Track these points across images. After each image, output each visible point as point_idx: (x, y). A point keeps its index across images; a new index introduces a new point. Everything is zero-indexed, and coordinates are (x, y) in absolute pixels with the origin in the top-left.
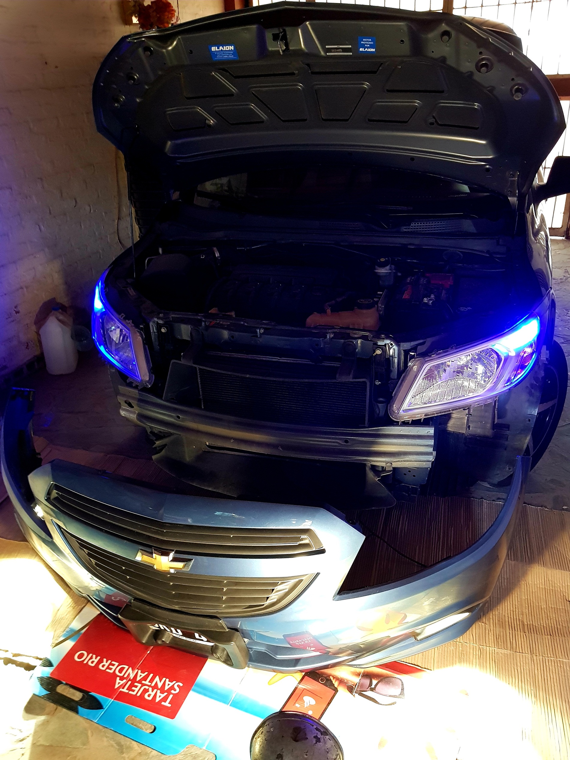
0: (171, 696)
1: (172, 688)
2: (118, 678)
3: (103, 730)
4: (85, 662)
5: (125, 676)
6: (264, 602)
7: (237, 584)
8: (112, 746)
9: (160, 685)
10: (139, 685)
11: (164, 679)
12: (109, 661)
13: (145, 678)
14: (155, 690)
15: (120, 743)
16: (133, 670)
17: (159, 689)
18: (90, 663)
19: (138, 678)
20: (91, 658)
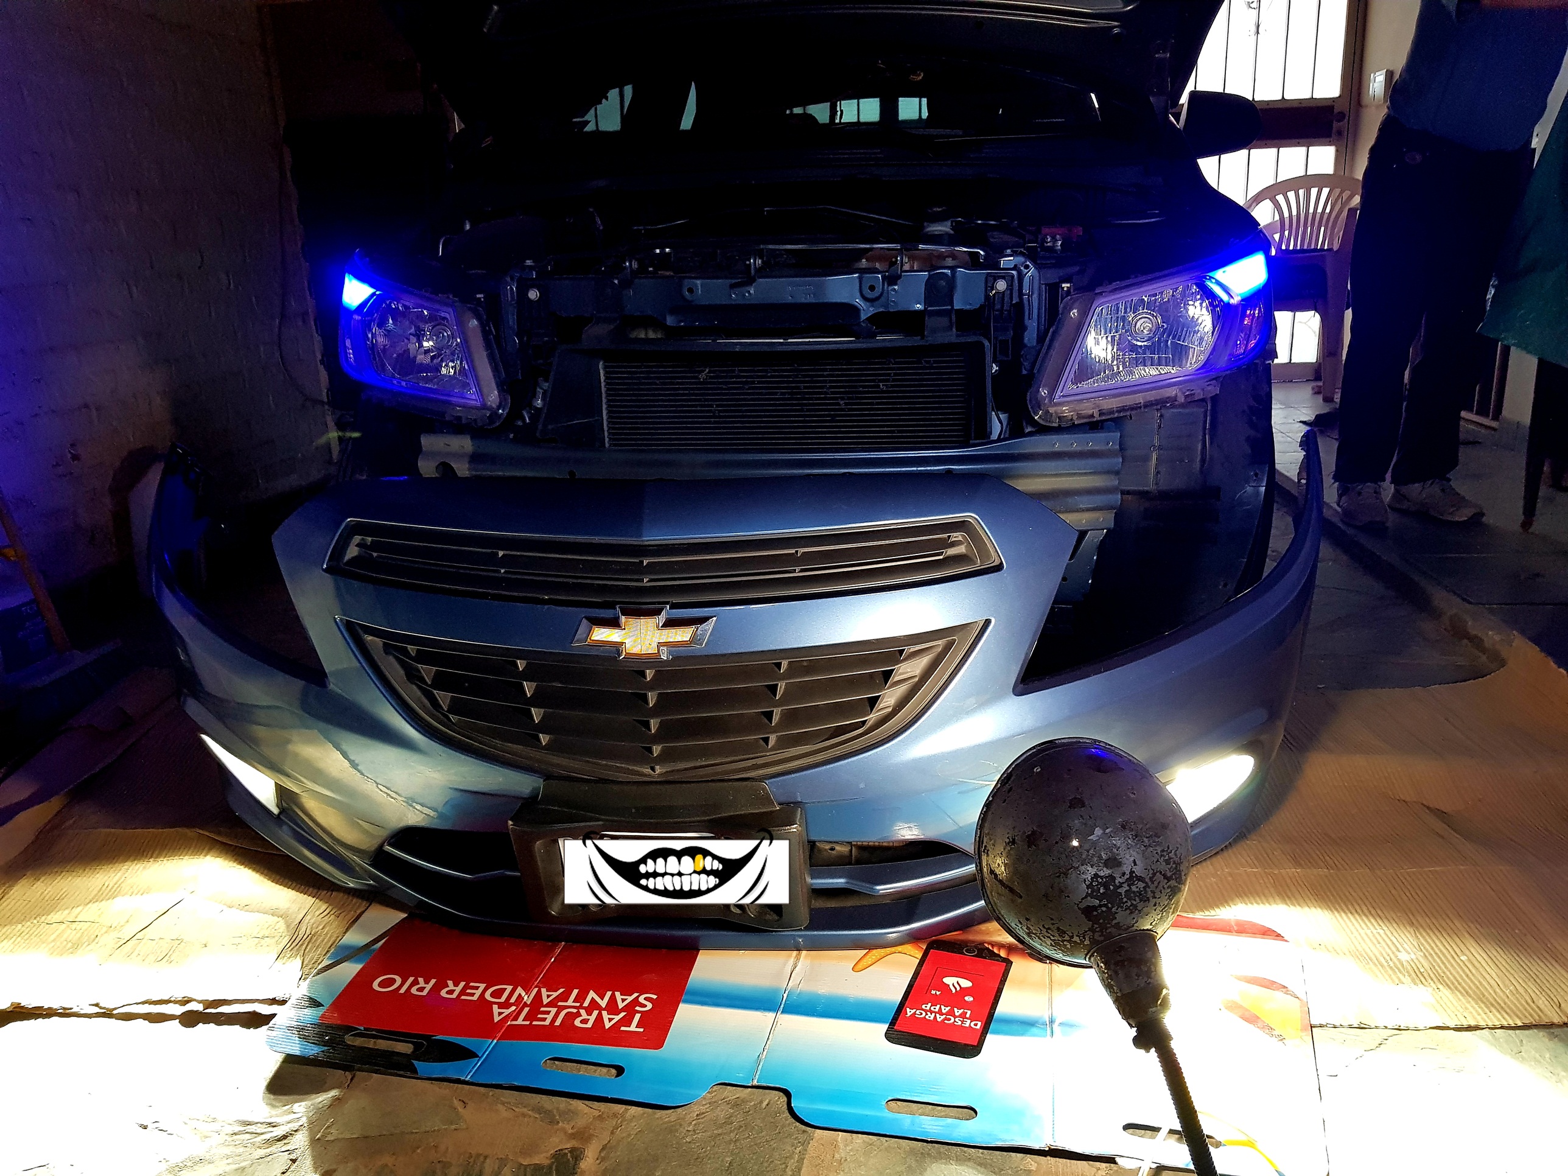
0: (638, 1016)
1: (636, 1002)
2: (495, 1007)
3: (491, 1094)
4: (402, 991)
5: (513, 1000)
6: (869, 715)
7: (812, 668)
8: (524, 1115)
9: (603, 1003)
10: (554, 1010)
11: (609, 994)
12: (462, 984)
13: (565, 997)
14: (596, 1013)
15: (542, 1107)
16: (527, 991)
17: (604, 1009)
18: (414, 990)
19: (546, 1001)
20: (415, 982)
